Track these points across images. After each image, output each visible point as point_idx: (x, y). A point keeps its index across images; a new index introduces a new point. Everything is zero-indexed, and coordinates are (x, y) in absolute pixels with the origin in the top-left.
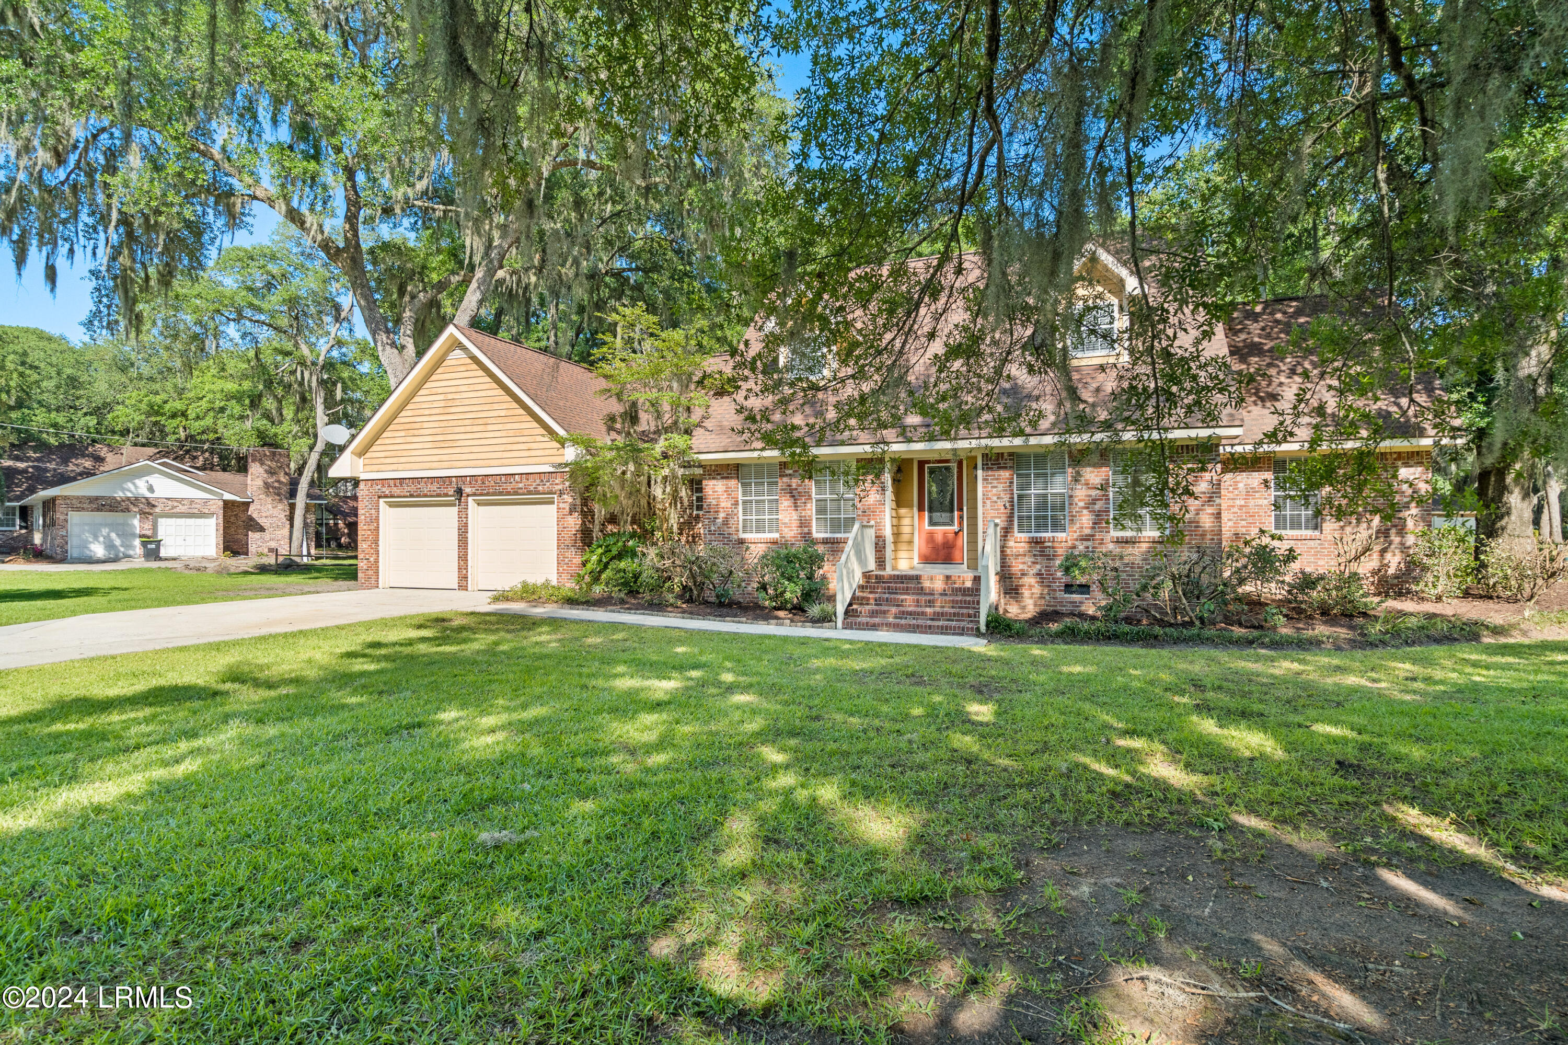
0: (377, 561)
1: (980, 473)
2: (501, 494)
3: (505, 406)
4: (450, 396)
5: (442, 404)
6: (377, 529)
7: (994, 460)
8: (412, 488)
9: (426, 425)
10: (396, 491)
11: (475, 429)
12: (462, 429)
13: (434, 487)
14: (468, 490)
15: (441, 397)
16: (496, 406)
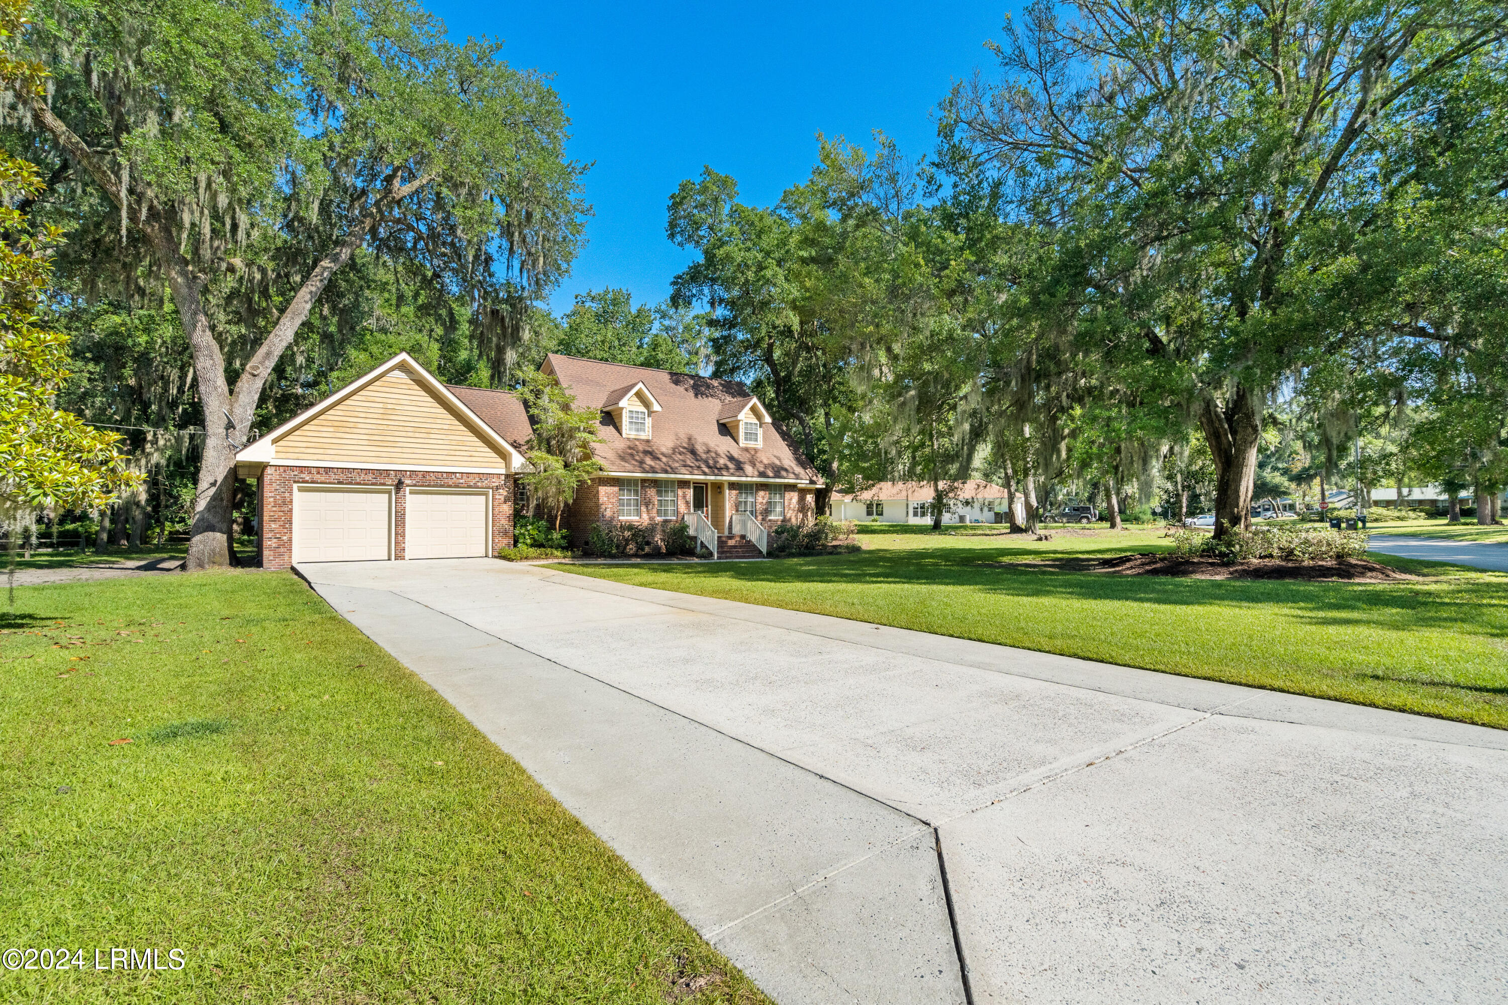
0: (290, 540)
1: (727, 491)
2: (442, 486)
3: (448, 422)
4: (389, 406)
5: (381, 411)
6: (291, 510)
7: (733, 486)
8: (342, 477)
9: (360, 426)
10: (317, 477)
11: (417, 435)
12: (404, 434)
13: (370, 477)
14: (408, 482)
15: (381, 405)
16: (439, 421)
